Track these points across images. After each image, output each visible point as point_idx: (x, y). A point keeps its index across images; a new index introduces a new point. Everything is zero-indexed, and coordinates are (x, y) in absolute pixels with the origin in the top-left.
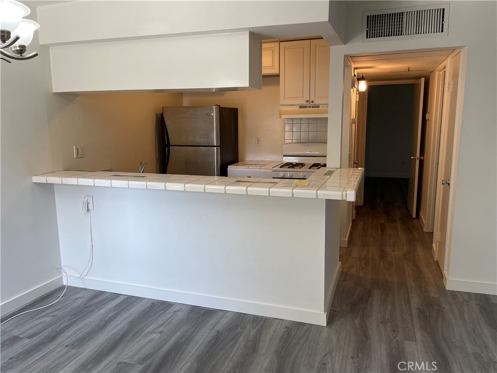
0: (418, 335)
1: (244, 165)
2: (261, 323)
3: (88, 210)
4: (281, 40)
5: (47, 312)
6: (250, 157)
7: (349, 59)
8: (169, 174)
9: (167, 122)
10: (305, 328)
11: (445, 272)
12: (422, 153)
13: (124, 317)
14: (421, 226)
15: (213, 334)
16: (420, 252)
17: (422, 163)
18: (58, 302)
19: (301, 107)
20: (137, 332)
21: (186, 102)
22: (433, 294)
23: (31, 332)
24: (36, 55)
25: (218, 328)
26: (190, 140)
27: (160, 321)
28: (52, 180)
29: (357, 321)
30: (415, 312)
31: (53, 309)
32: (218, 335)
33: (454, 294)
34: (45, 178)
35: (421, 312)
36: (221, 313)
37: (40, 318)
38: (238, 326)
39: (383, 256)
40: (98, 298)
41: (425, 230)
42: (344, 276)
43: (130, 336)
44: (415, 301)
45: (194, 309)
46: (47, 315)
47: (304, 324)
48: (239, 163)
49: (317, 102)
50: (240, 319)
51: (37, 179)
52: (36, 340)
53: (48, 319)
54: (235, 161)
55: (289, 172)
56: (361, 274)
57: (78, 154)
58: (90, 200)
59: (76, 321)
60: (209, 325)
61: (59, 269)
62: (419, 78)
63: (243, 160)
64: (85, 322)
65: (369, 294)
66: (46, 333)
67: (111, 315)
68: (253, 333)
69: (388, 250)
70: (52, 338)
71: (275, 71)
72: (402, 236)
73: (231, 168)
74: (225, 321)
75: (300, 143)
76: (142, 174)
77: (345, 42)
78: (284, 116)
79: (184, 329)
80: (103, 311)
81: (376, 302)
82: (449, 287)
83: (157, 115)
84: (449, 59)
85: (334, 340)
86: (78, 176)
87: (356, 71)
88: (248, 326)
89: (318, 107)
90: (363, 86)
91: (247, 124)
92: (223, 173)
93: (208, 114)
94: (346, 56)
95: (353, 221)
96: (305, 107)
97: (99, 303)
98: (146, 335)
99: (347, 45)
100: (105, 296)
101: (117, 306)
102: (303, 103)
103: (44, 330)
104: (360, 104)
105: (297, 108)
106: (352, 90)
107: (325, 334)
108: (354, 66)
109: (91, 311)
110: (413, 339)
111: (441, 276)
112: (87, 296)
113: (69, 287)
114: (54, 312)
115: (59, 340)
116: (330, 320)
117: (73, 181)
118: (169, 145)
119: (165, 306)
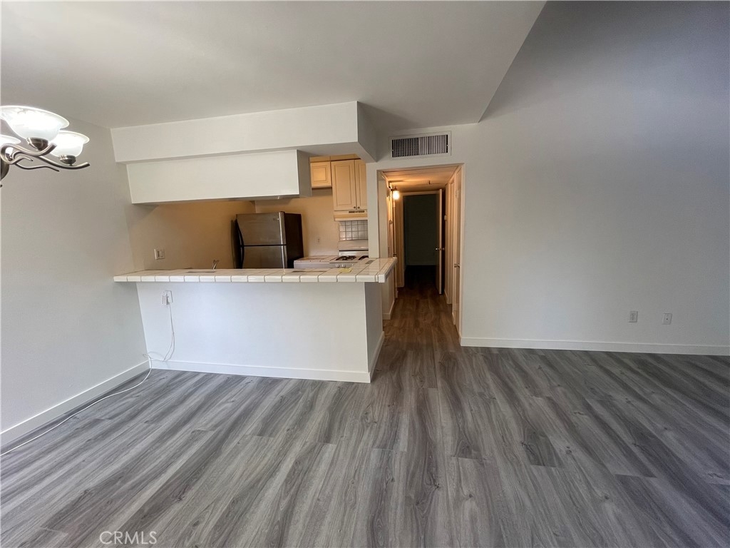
0: (439, 384)
1: (309, 259)
2: (319, 385)
3: (168, 303)
4: (332, 159)
5: (132, 393)
6: (312, 253)
7: (382, 174)
8: (245, 268)
9: (241, 227)
10: (354, 386)
11: (460, 333)
12: (444, 245)
13: (203, 391)
14: (445, 299)
15: (278, 398)
16: (444, 319)
17: (444, 253)
18: (143, 384)
19: (350, 212)
20: (212, 403)
21: (258, 210)
22: (452, 350)
23: (113, 413)
24: (88, 165)
25: (282, 394)
26: (262, 240)
27: (233, 392)
28: (132, 278)
29: (394, 377)
30: (437, 365)
31: (137, 390)
32: (283, 399)
33: (466, 349)
34: (126, 277)
35: (442, 364)
36: (286, 381)
37: (125, 399)
38: (299, 390)
39: (417, 324)
40: (180, 377)
41: (448, 303)
42: (387, 342)
43: (205, 407)
44: (438, 357)
45: (263, 380)
46: (131, 397)
47: (353, 383)
48: (305, 258)
49: (362, 208)
50: (302, 385)
51: (117, 279)
52: (117, 420)
53: (131, 400)
54: (301, 255)
55: (343, 263)
56: (400, 340)
57: (158, 256)
58: (169, 295)
59: (158, 399)
60: (275, 392)
61: (145, 356)
62: (438, 189)
63: (307, 256)
64: (166, 399)
65: (404, 355)
66: (128, 412)
67: (191, 390)
68: (311, 395)
69: (421, 319)
70: (132, 417)
71: (328, 184)
72: (431, 308)
73: (296, 262)
74: (290, 386)
75: (352, 240)
76: (214, 270)
77: (377, 159)
78: (336, 220)
79: (254, 396)
80: (184, 387)
81: (409, 360)
82: (463, 344)
83: (232, 221)
84: (455, 174)
85: (376, 394)
86: (155, 274)
87: (391, 184)
88: (307, 390)
89: (364, 212)
90: (396, 195)
91: (308, 227)
92: (290, 265)
93: (274, 219)
94: (378, 171)
95: (396, 299)
96: (354, 212)
97: (180, 381)
98: (220, 405)
99: (379, 162)
100: (186, 375)
101: (196, 382)
102: (352, 209)
103: (126, 410)
104: (396, 209)
105: (347, 213)
106: (388, 198)
107: (369, 390)
108: (388, 180)
109: (173, 389)
110: (435, 386)
111: (457, 337)
112: (171, 376)
113: (153, 370)
114: (139, 392)
115: (139, 418)
116: (373, 379)
117: (151, 278)
118: (243, 246)
119: (239, 379)
